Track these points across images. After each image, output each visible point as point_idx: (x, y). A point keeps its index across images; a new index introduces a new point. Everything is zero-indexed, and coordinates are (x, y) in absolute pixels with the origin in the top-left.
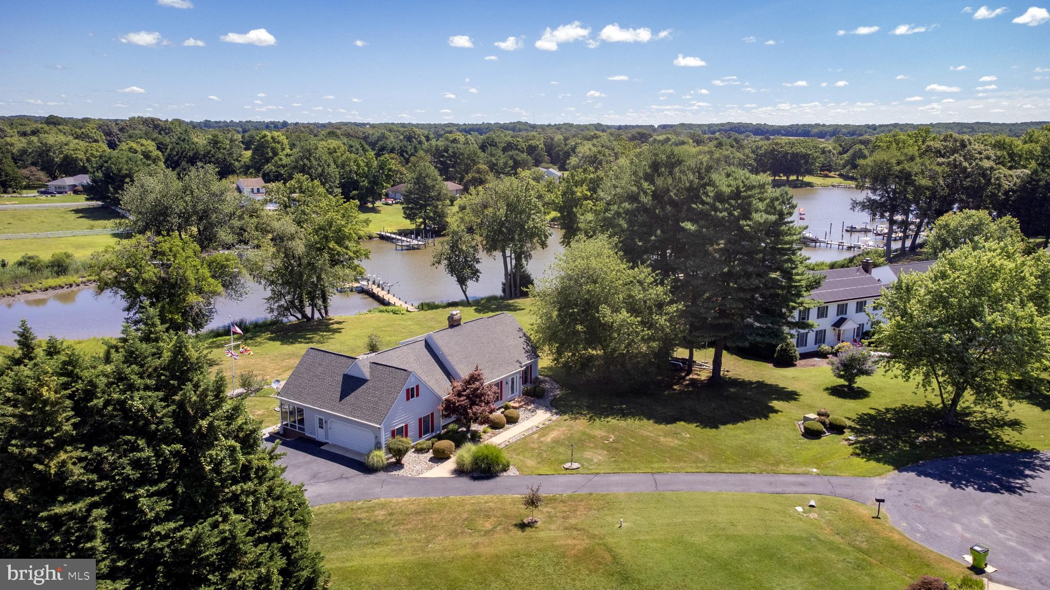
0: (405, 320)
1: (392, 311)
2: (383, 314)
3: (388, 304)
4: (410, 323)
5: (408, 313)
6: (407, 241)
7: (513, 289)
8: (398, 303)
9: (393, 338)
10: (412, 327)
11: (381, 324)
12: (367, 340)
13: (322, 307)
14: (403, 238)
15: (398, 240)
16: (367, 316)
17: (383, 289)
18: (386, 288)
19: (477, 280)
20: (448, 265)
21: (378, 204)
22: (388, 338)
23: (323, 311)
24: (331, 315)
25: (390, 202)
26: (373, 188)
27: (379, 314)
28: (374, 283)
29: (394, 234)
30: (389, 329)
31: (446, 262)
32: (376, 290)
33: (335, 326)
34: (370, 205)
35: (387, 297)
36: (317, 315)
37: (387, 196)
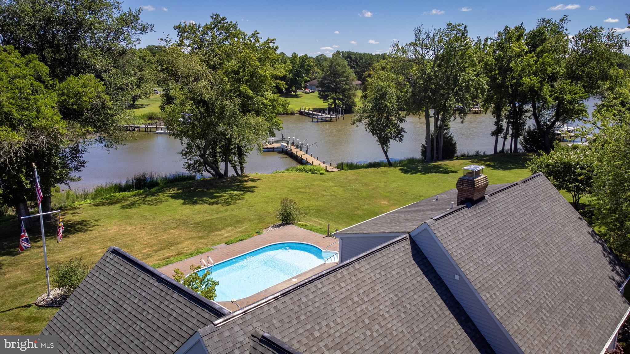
0: (325, 181)
1: (310, 170)
2: (301, 173)
3: (307, 163)
4: (331, 184)
5: (326, 173)
6: (322, 115)
7: (435, 152)
8: (316, 163)
9: (313, 203)
10: (334, 189)
11: (298, 184)
12: (278, 205)
13: (238, 164)
14: (319, 114)
15: (315, 115)
16: (284, 174)
17: (301, 150)
18: (305, 149)
19: (401, 140)
20: (369, 125)
21: (299, 92)
22: (307, 203)
23: (238, 168)
24: (246, 172)
25: (308, 91)
26: (296, 79)
27: (297, 173)
28: (293, 144)
29: (311, 111)
30: (308, 191)
31: (367, 120)
32: (294, 150)
33: (249, 184)
34: (293, 93)
35: (305, 157)
36: (231, 172)
37: (305, 87)
